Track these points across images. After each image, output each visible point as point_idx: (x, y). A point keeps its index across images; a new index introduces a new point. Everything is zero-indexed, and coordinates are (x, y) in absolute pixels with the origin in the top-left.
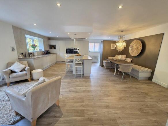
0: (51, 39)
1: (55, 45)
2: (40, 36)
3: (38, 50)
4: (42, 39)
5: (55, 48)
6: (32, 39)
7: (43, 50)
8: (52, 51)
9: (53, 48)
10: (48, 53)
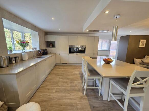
0: (48, 34)
1: (55, 42)
2: (34, 28)
3: (31, 50)
4: (37, 33)
5: (54, 46)
6: (22, 33)
7: (38, 49)
8: (50, 49)
9: (51, 45)
10: (45, 53)
